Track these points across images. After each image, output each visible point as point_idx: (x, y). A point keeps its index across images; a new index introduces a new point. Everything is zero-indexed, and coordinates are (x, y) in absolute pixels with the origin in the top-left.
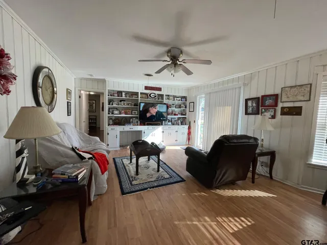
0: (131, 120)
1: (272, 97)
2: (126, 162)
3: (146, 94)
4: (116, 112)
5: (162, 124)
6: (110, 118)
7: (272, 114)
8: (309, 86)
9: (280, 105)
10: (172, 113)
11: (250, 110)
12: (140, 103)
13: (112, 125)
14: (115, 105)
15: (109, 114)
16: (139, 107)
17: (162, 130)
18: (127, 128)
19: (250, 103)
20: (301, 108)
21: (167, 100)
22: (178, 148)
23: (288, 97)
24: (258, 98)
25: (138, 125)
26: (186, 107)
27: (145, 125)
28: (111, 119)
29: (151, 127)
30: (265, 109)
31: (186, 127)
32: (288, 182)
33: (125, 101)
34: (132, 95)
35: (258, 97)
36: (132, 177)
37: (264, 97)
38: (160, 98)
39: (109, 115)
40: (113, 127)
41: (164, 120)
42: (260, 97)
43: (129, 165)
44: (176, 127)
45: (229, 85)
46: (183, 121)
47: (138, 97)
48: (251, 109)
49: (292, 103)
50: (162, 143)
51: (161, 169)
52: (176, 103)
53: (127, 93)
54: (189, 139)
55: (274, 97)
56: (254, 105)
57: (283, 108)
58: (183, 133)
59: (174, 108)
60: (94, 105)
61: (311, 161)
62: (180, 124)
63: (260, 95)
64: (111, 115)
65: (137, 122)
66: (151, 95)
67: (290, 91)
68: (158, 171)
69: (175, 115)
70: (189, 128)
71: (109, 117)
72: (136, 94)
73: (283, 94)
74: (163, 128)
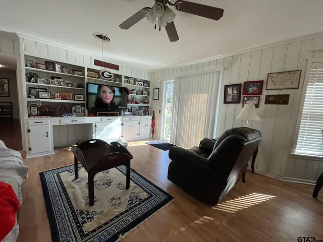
0: (74, 108)
1: (256, 84)
2: (67, 177)
3: (97, 72)
4: (45, 95)
5: (120, 115)
6: (31, 105)
7: (256, 103)
8: (299, 72)
9: (265, 93)
10: (133, 101)
11: (229, 98)
12: (88, 83)
13: (37, 115)
14: (40, 84)
15: (29, 97)
16: (85, 89)
17: (121, 123)
18: (67, 120)
19: (230, 90)
20: (288, 96)
21: (127, 84)
22: (142, 143)
23: (274, 85)
24: (240, 85)
25: (85, 116)
26: (149, 95)
27: (95, 115)
28: (35, 106)
29: (105, 118)
30: (247, 97)
31: (150, 117)
32: (268, 174)
33: (60, 78)
34: (73, 70)
35: (240, 83)
36: (82, 213)
37: (247, 84)
38: (117, 79)
39: (30, 100)
40: (38, 119)
41: (122, 109)
42: (243, 84)
43: (74, 185)
44: (138, 118)
45: (211, 67)
46: (146, 111)
47: (83, 75)
48: (231, 97)
49: (279, 91)
50: (121, 138)
51: (132, 183)
52: (137, 89)
53: (64, 66)
54: (153, 132)
55: (259, 84)
56: (235, 92)
57: (268, 97)
58: (146, 126)
59: (135, 95)
60: (6, 86)
61: (295, 152)
62: (142, 114)
63: (242, 81)
64: (33, 99)
65: (84, 112)
66: (104, 74)
67: (277, 77)
68: (128, 187)
69: (136, 103)
70: (153, 119)
71: (29, 102)
72: (81, 69)
73: (269, 81)
74: (122, 120)
